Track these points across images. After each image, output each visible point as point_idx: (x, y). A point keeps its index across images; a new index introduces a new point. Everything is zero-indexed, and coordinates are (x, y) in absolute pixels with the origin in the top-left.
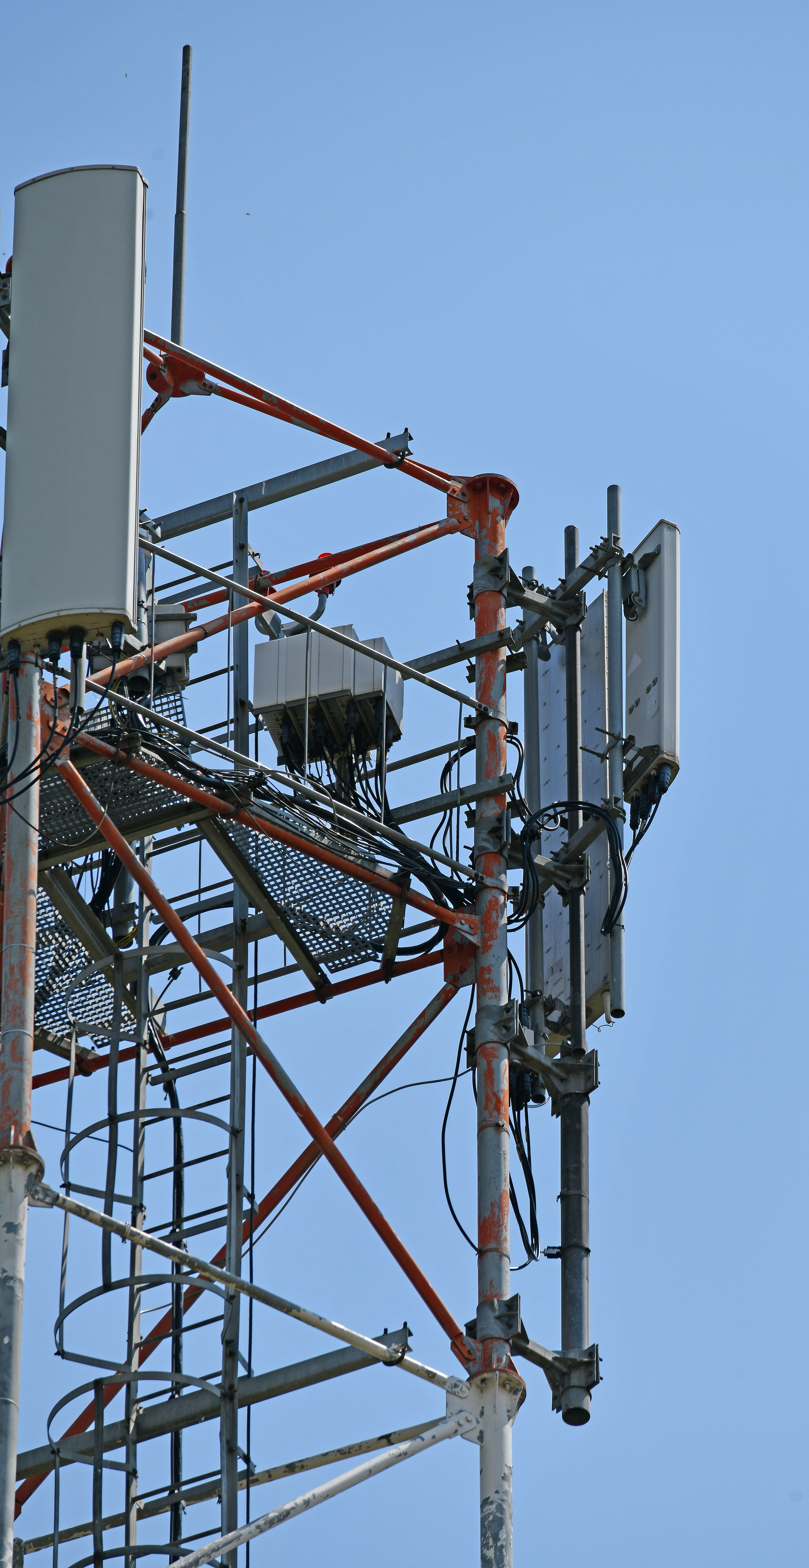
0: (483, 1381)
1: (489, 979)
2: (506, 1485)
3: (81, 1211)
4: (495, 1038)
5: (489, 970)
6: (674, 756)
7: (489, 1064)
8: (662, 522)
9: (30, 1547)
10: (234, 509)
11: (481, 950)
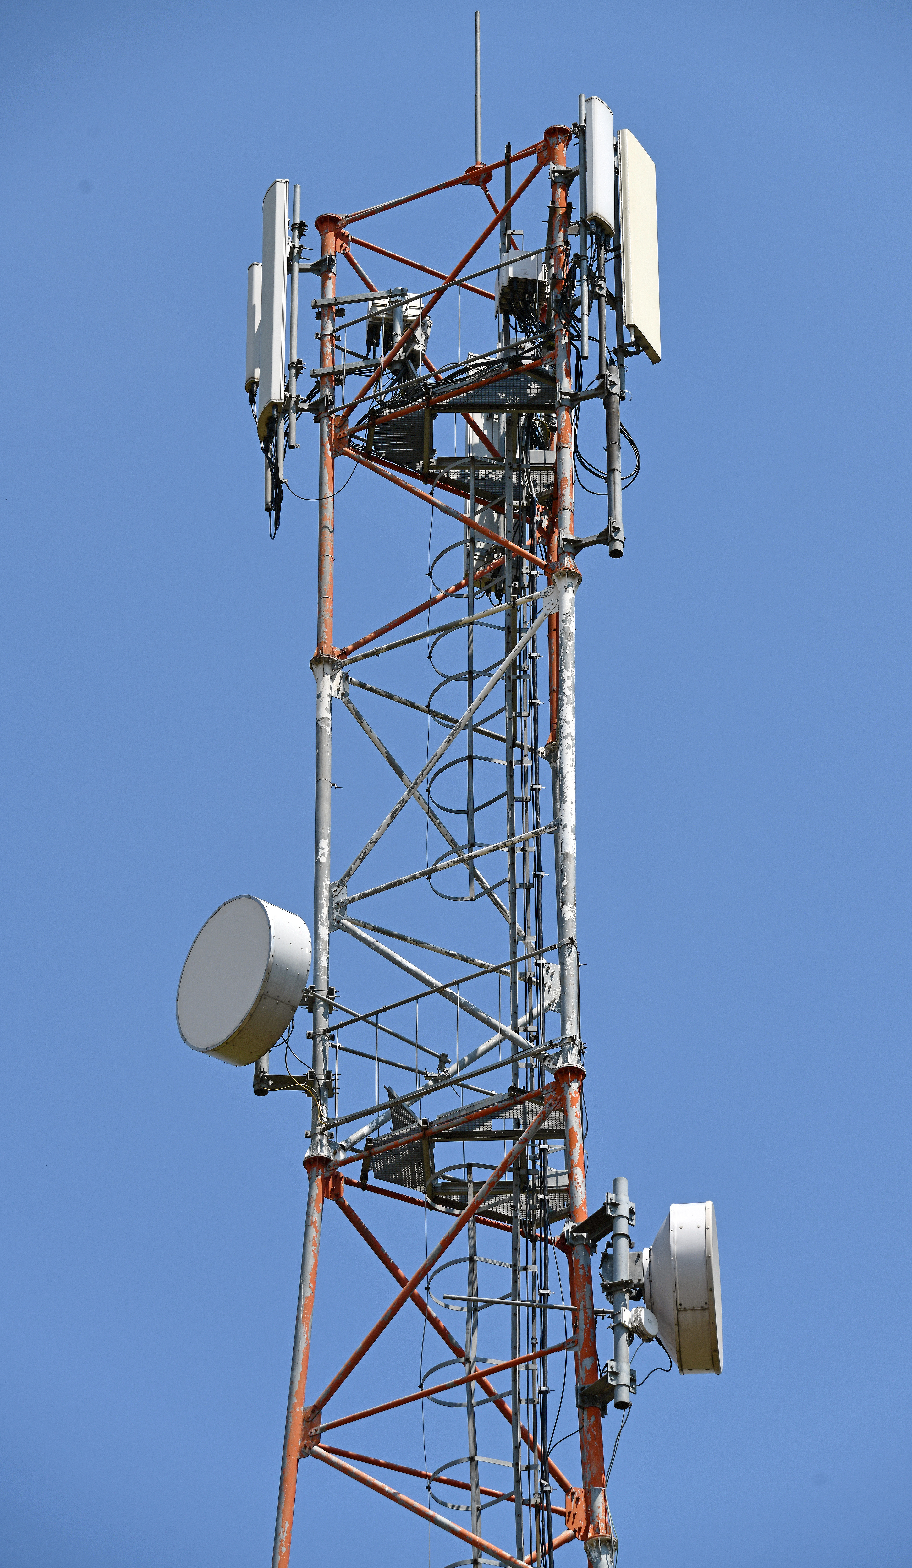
3: (353, 660)
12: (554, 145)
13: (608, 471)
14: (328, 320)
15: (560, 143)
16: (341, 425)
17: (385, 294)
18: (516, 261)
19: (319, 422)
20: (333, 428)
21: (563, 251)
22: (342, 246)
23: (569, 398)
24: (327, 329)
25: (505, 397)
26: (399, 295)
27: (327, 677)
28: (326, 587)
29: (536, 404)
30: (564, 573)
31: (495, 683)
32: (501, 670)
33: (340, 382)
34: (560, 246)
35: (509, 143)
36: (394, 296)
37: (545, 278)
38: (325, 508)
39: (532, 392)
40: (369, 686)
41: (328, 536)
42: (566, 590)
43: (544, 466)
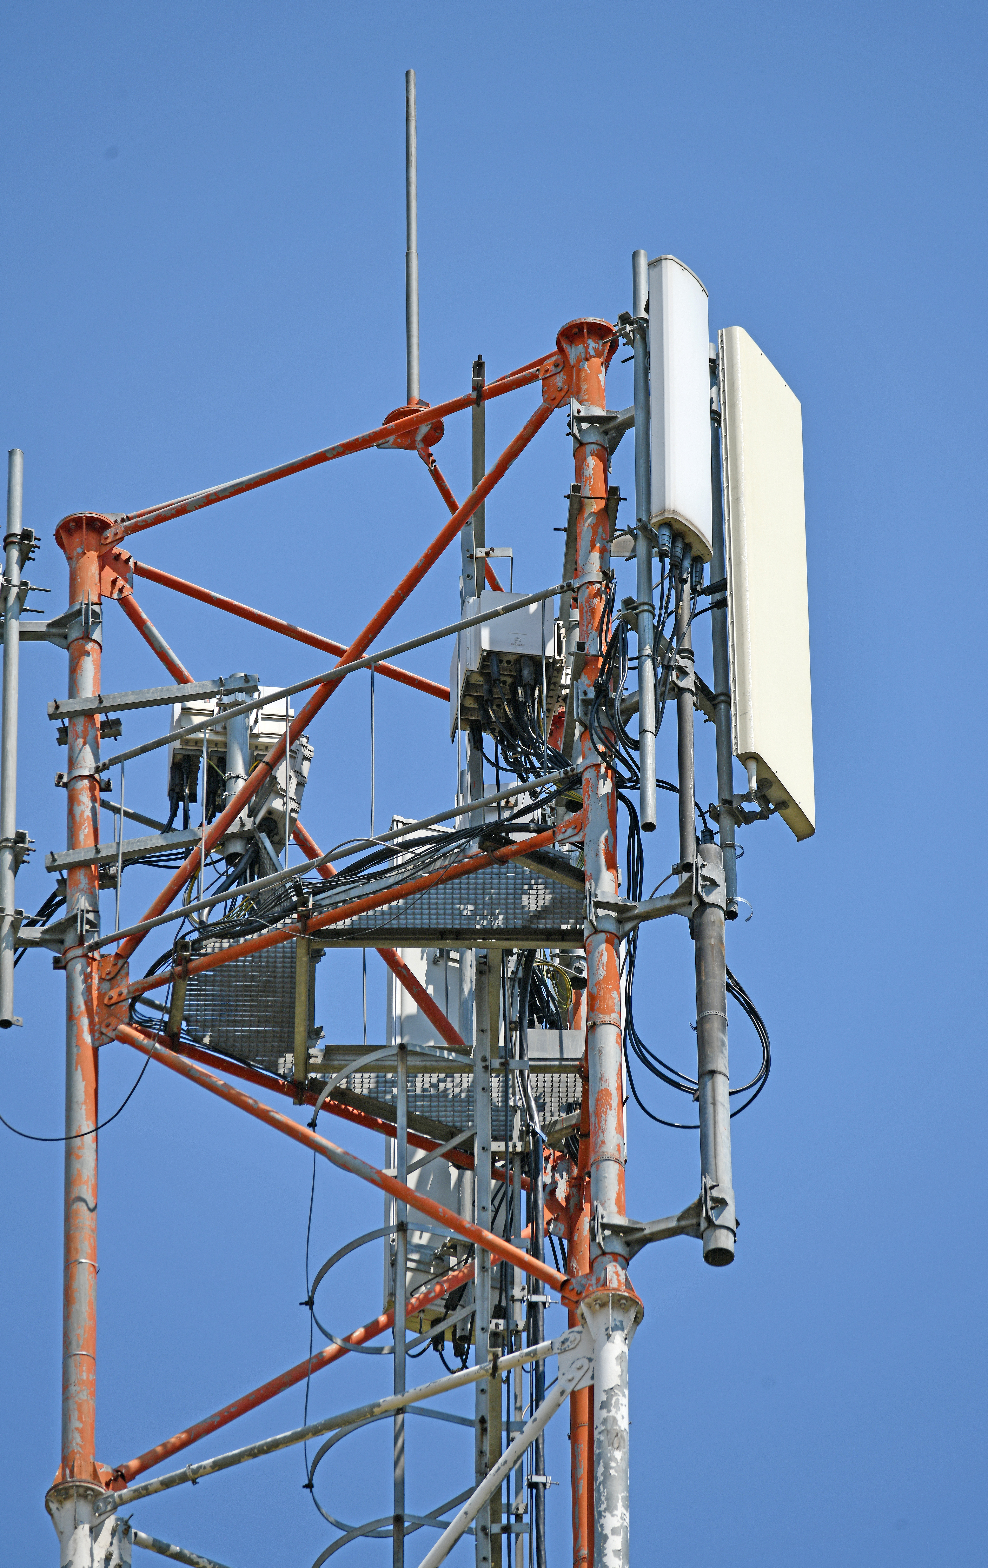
3: (140, 1493)
12: (579, 361)
13: (701, 1076)
14: (85, 744)
15: (591, 357)
16: (112, 975)
17: (211, 688)
18: (496, 614)
19: (64, 968)
20: (96, 981)
21: (598, 594)
22: (114, 582)
23: (614, 914)
24: (82, 764)
25: (475, 913)
26: (240, 690)
27: (84, 1530)
28: (80, 1331)
29: (543, 929)
30: (605, 1300)
31: (452, 1541)
32: (466, 1513)
33: (108, 881)
34: (592, 583)
35: (480, 357)
36: (229, 692)
37: (560, 653)
38: (79, 1157)
39: (533, 902)
40: (175, 1548)
41: (85, 1219)
42: (609, 1336)
43: (560, 1066)
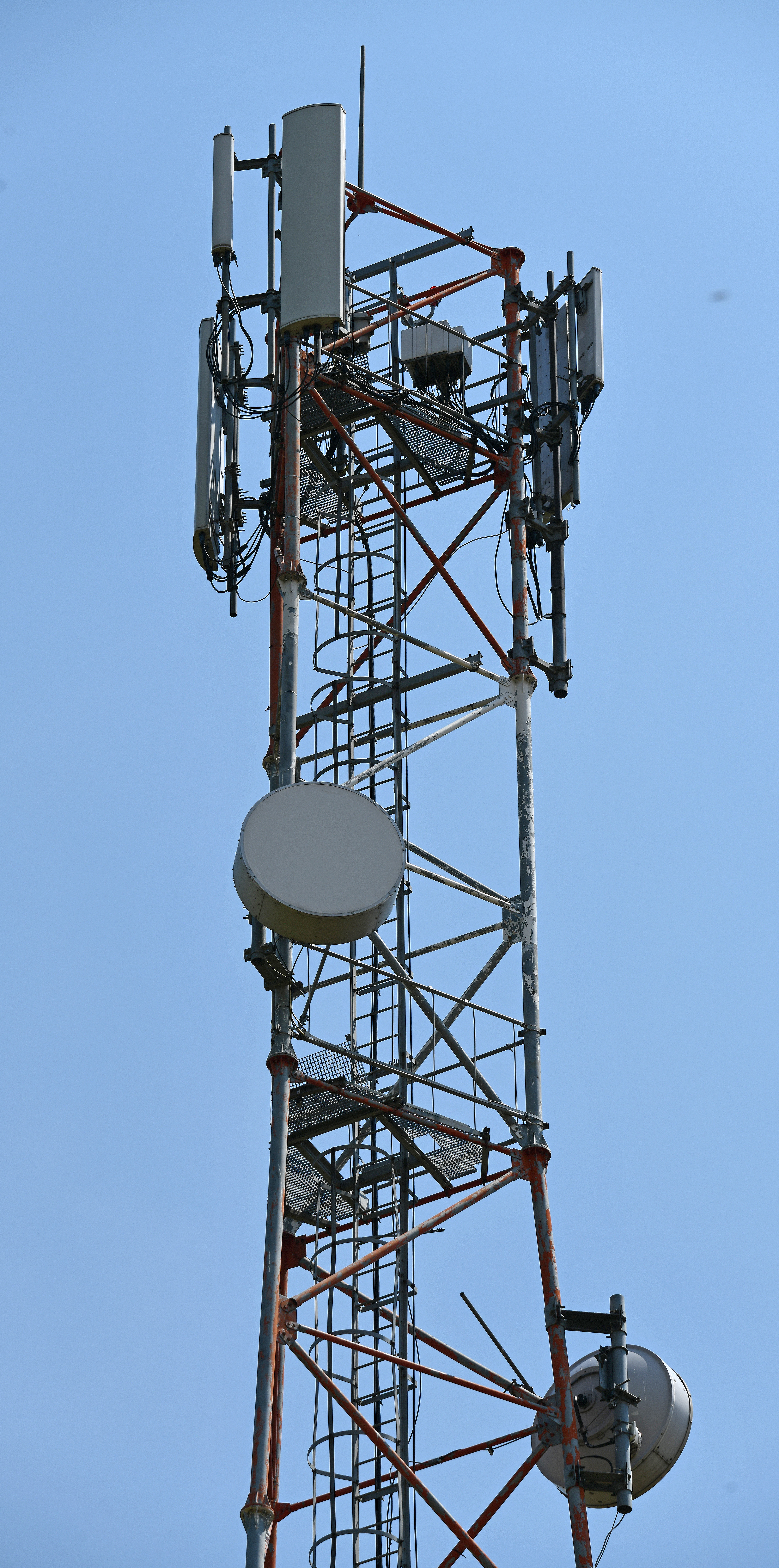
0: (516, 678)
1: (516, 487)
2: (528, 726)
4: (519, 515)
5: (515, 483)
6: (601, 379)
7: (516, 528)
8: (593, 268)
9: (304, 761)
10: (390, 267)
11: (512, 474)
